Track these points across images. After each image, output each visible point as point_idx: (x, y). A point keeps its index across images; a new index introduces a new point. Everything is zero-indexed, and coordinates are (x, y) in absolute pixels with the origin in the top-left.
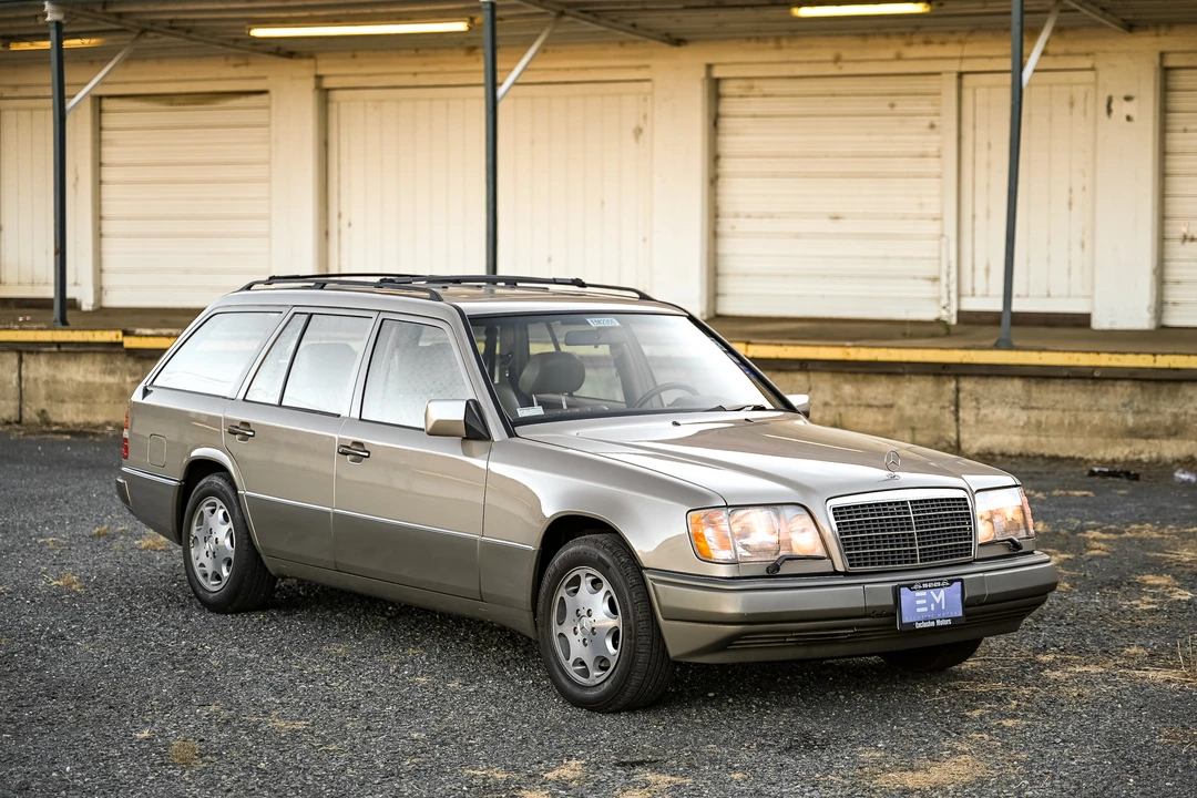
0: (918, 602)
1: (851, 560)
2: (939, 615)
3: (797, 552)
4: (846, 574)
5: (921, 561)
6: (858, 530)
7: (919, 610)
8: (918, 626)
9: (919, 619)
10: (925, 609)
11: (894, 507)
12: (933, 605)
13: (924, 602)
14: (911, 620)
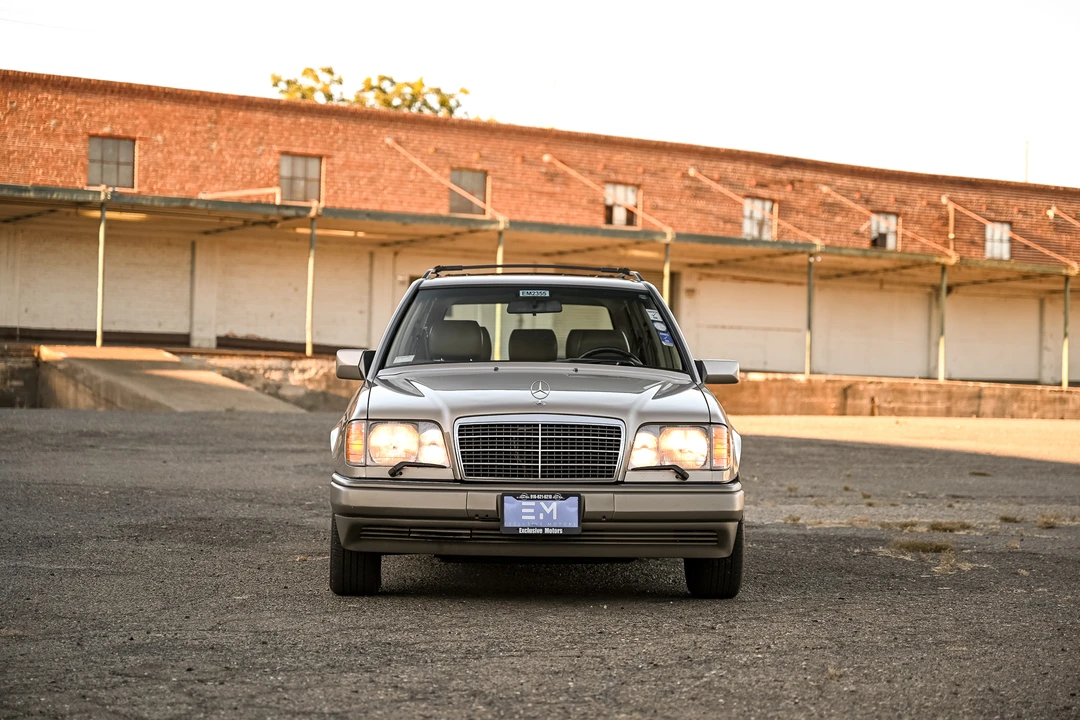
0: (524, 511)
1: (469, 471)
2: (549, 525)
3: (422, 460)
4: (462, 482)
5: (542, 477)
6: (481, 445)
7: (524, 517)
8: (521, 531)
9: (524, 525)
10: (533, 518)
11: (525, 428)
12: (541, 516)
13: (532, 511)
14: (515, 526)
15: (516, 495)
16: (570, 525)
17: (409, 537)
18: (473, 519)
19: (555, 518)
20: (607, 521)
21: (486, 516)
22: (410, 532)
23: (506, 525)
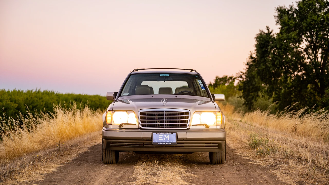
15: (157, 133)
16: (173, 142)
17: (125, 146)
18: (144, 140)
19: (169, 140)
20: (185, 141)
21: (148, 139)
22: (125, 144)
23: (154, 142)
